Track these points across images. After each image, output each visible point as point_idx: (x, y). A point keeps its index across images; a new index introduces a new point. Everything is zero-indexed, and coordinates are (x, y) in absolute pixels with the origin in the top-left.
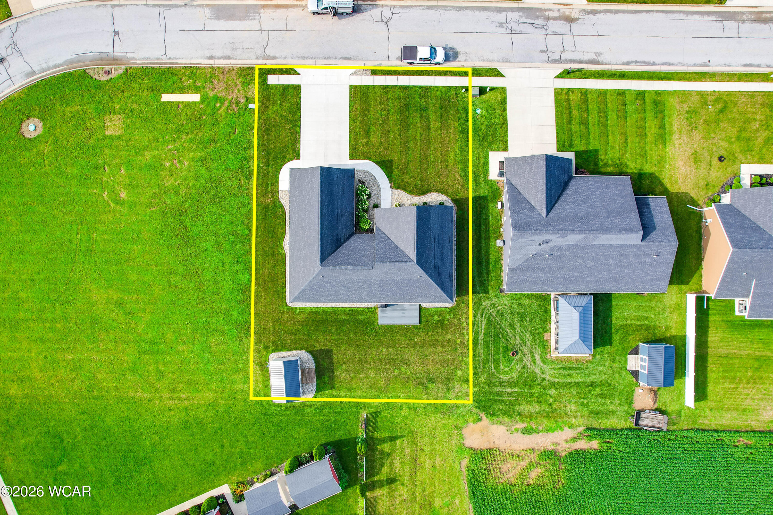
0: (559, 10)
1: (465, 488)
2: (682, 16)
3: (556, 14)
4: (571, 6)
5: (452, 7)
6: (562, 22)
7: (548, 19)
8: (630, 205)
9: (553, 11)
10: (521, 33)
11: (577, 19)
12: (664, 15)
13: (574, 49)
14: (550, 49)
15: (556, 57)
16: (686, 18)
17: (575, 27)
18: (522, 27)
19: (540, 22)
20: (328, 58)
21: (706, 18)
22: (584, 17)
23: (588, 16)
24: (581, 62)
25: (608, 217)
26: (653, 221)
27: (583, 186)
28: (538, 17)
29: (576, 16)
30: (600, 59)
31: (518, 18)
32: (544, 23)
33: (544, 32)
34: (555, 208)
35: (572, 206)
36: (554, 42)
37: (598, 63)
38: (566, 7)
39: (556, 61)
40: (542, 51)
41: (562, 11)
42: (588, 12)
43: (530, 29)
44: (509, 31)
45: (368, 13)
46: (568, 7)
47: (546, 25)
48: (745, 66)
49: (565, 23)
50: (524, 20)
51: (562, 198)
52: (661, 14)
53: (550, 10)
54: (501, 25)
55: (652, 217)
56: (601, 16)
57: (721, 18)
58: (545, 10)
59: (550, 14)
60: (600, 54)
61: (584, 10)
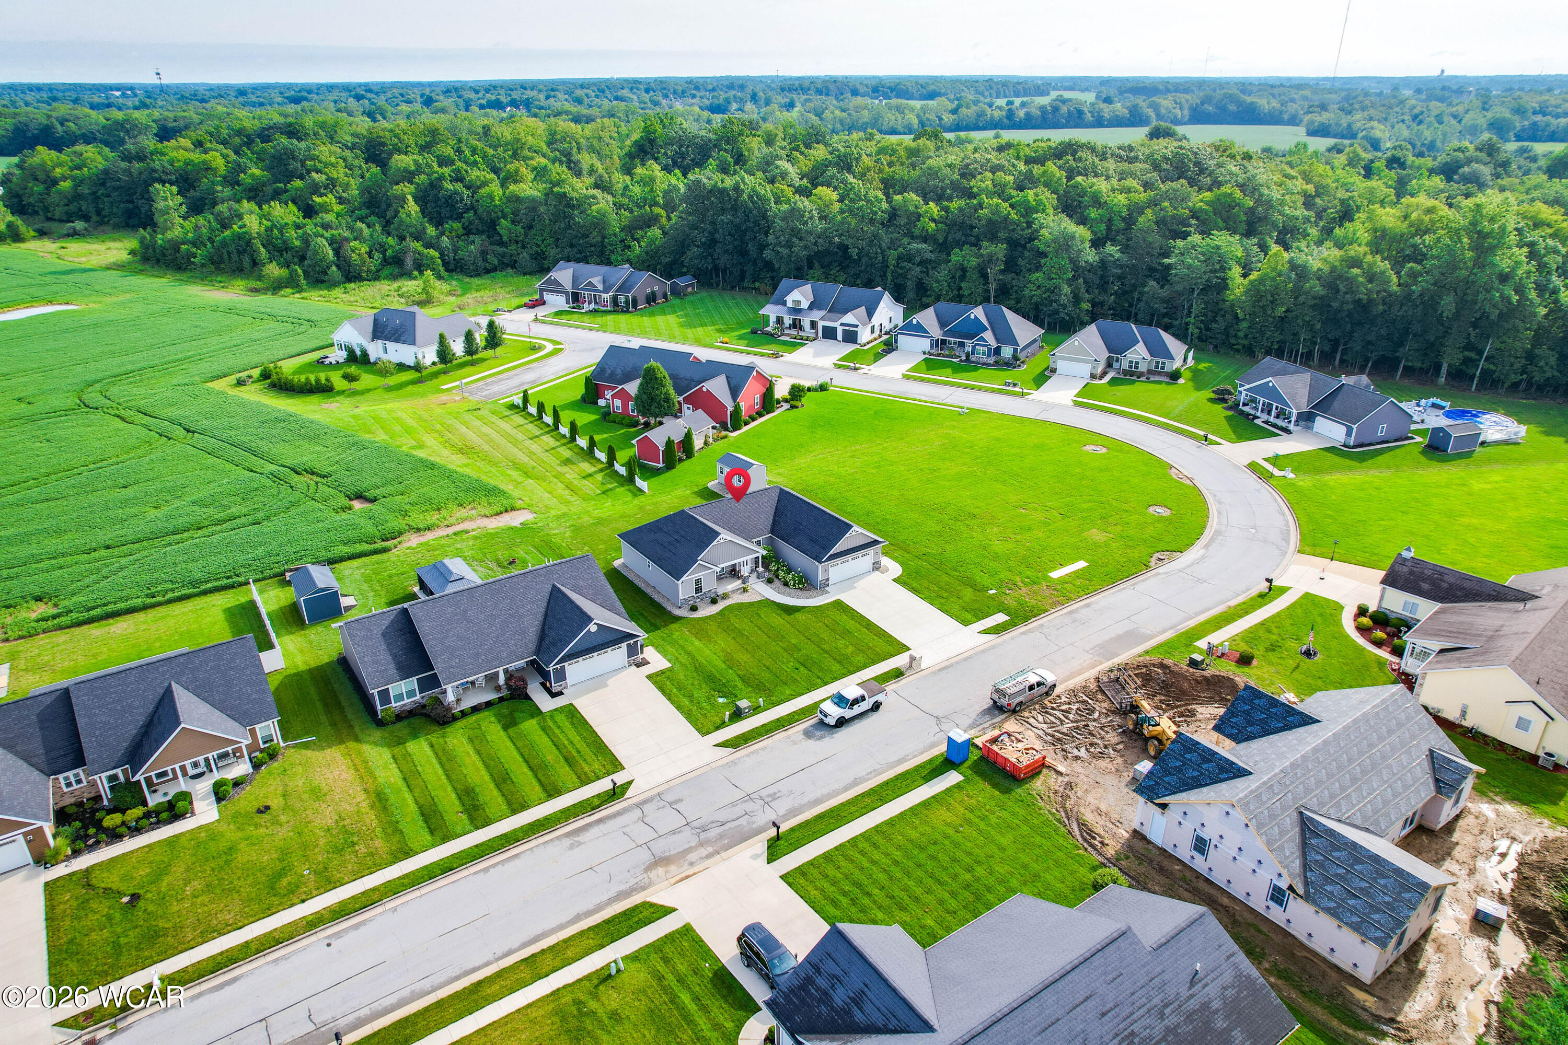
0: (692, 864)
1: (503, 487)
2: (426, 984)
3: (692, 857)
4: (673, 881)
5: (869, 779)
6: (673, 852)
7: (701, 844)
8: (434, 639)
9: (701, 858)
10: (733, 804)
11: (648, 869)
12: (470, 966)
13: (625, 830)
14: (668, 809)
15: (647, 808)
16: (413, 987)
17: (645, 856)
18: (738, 810)
19: (713, 833)
20: (966, 659)
21: (365, 1012)
22: (637, 880)
23: (630, 884)
24: (600, 821)
25: (465, 611)
26: (388, 645)
27: (516, 645)
28: (721, 837)
29: (653, 874)
30: (567, 842)
31: (754, 819)
32: (703, 836)
33: (695, 824)
34: (546, 600)
35: (522, 611)
36: (669, 820)
37: (568, 835)
38: (683, 875)
39: (645, 802)
40: (680, 800)
41: (686, 866)
42: (635, 889)
43: (722, 816)
44: (754, 796)
45: (974, 716)
46: (678, 878)
47: (698, 835)
48: (235, 980)
49: (667, 854)
50: (743, 821)
51: (540, 617)
52: (477, 965)
53: (708, 856)
54: (774, 797)
55: (390, 651)
56: (605, 898)
57: (323, 1033)
58: (717, 852)
59: (703, 852)
60: (572, 847)
61: (644, 888)
